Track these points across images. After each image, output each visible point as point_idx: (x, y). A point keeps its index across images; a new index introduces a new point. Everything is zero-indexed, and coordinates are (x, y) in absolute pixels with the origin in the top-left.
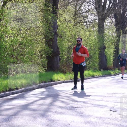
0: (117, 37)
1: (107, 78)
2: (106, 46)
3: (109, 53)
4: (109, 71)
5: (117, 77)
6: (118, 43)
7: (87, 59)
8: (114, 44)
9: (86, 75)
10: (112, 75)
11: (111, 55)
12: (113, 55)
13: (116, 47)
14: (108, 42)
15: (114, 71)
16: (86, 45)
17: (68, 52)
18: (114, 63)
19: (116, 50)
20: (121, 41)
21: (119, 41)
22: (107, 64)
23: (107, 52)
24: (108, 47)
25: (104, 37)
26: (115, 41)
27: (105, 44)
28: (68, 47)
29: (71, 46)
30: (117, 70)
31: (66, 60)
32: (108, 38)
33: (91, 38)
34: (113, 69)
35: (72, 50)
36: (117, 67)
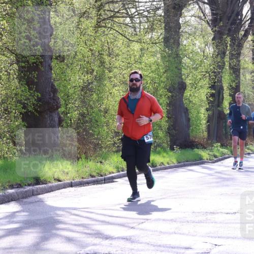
0: (217, 55)
1: (191, 170)
2: (188, 82)
3: (195, 100)
4: (196, 150)
5: (217, 167)
6: (219, 73)
8: (208, 75)
10: (203, 163)
11: (201, 106)
12: (208, 107)
14: (192, 70)
15: (211, 150)
17: (83, 102)
18: (209, 128)
19: (213, 91)
20: (227, 68)
21: (223, 68)
22: (192, 132)
23: (189, 99)
24: (192, 85)
25: (181, 56)
26: (212, 67)
27: (183, 77)
28: (83, 87)
29: (89, 84)
30: (217, 147)
31: (78, 123)
32: (191, 61)
33: (146, 61)
34: (207, 143)
35: (94, 94)
36: (219, 139)
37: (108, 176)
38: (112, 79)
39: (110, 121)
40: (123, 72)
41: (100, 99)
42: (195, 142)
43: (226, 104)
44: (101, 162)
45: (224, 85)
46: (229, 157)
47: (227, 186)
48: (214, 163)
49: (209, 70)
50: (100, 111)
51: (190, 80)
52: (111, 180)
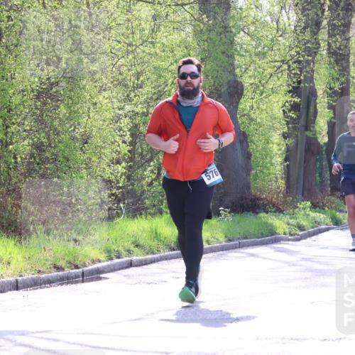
0: (305, 28)
1: (253, 255)
2: (247, 81)
3: (261, 117)
4: (262, 215)
5: (304, 248)
6: (308, 62)
7: (141, 154)
8: (285, 67)
9: (142, 242)
10: (277, 241)
11: (273, 128)
12: (286, 130)
13: (299, 82)
14: (254, 58)
15: (293, 216)
16: (138, 75)
17: (40, 120)
18: (288, 171)
19: (297, 100)
20: (325, 52)
21: (316, 53)
22: (255, 180)
23: (249, 115)
24: (255, 87)
25: (233, 30)
26: (293, 53)
27: (237, 71)
28: (39, 92)
29: (52, 85)
30: (304, 209)
31: (29, 163)
32: (253, 39)
33: (165, 41)
34: (285, 202)
35: (62, 107)
36: (307, 193)
37: (90, 267)
38: (97, 76)
39: (94, 159)
40: (119, 63)
41: (72, 116)
42: (261, 199)
43: (322, 124)
44: (76, 241)
45: (317, 87)
46: (327, 230)
47: (323, 285)
48: (298, 240)
49: (288, 58)
50: (73, 138)
51: (250, 77)
52: (96, 275)
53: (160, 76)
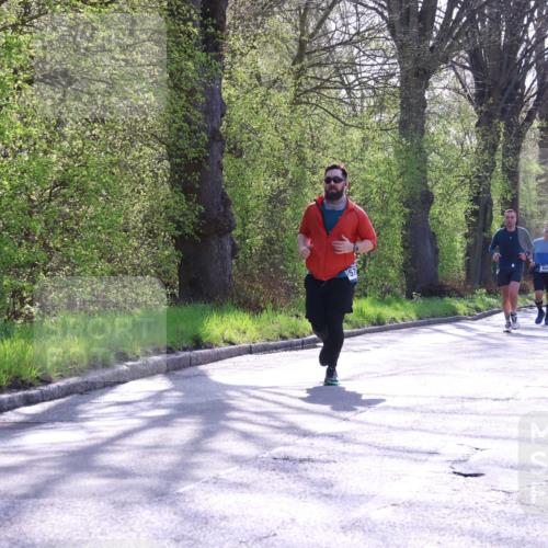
0: (484, 150)
1: (438, 331)
2: (437, 191)
3: (447, 221)
4: (447, 299)
5: (480, 326)
6: (486, 177)
8: (468, 180)
10: (458, 320)
11: (456, 229)
12: (467, 231)
13: (479, 193)
14: (443, 173)
15: (472, 300)
17: (271, 220)
18: (468, 265)
19: (477, 207)
20: (499, 170)
21: (492, 170)
22: (441, 271)
23: (437, 219)
24: (443, 196)
25: (427, 151)
26: (474, 169)
27: (429, 183)
28: (271, 198)
29: (280, 192)
30: (481, 295)
31: (262, 254)
32: (442, 158)
33: (371, 158)
34: (465, 289)
35: (289, 209)
36: (483, 283)
42: (445, 286)
43: (496, 227)
44: (297, 316)
45: (493, 197)
46: (498, 312)
47: (496, 356)
48: (476, 319)
49: (470, 174)
51: (439, 188)
52: (312, 344)
53: (367, 186)
